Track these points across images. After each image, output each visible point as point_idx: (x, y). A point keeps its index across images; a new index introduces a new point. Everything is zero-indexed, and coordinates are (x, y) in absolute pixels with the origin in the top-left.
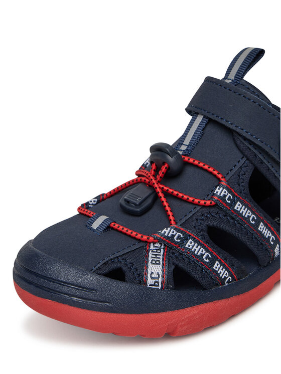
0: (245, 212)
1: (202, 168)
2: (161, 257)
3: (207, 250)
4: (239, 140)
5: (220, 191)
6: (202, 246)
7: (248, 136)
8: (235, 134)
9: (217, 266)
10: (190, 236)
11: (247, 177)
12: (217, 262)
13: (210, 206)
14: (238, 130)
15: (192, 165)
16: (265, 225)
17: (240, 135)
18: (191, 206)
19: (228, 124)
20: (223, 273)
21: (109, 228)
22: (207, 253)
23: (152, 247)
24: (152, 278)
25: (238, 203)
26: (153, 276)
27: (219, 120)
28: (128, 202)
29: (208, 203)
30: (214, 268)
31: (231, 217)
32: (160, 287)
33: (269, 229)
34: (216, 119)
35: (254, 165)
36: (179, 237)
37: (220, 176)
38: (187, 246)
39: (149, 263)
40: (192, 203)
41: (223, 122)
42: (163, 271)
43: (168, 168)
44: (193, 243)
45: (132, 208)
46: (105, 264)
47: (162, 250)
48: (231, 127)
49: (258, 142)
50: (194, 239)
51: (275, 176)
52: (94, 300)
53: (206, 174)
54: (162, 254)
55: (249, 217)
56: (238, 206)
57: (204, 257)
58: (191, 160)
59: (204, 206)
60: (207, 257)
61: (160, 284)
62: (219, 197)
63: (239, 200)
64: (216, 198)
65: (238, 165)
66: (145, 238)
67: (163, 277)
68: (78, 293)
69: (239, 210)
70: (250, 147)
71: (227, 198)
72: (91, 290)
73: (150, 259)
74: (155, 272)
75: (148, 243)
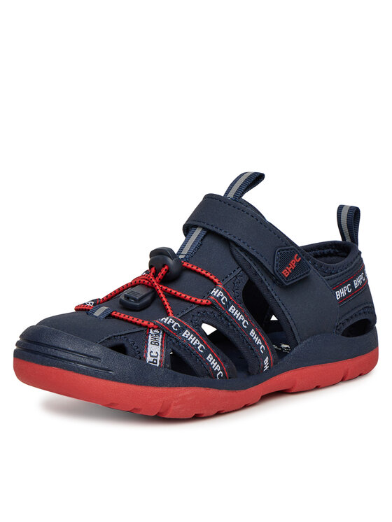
0: (238, 316)
1: (199, 273)
2: (160, 341)
3: (202, 342)
4: (236, 251)
5: (216, 293)
6: (197, 337)
7: (245, 246)
8: (231, 244)
9: (210, 358)
10: (186, 327)
11: (242, 285)
12: (210, 355)
13: (205, 306)
14: (236, 240)
15: (190, 270)
16: (257, 333)
17: (237, 245)
18: (188, 304)
19: (226, 235)
20: (216, 366)
21: (110, 316)
22: (201, 345)
23: (151, 331)
24: (151, 356)
25: (233, 306)
26: (152, 354)
27: (218, 231)
28: (127, 297)
29: (205, 302)
30: (207, 359)
31: (225, 317)
32: (158, 365)
33: (260, 338)
34: (215, 230)
35: (249, 276)
36: (176, 327)
37: (216, 280)
38: (183, 335)
39: (149, 344)
40: (188, 301)
41: (222, 233)
42: (162, 351)
43: (168, 271)
44: (189, 334)
45: (132, 302)
46: (109, 339)
47: (161, 335)
48: (229, 237)
49: (254, 253)
50: (190, 330)
51: (268, 289)
52: (98, 368)
53: (203, 279)
54: (160, 338)
55: (242, 321)
56: (232, 309)
57: (199, 347)
58: (190, 266)
59: (200, 305)
60: (202, 348)
61: (158, 362)
62: (215, 297)
63: (233, 303)
64: (212, 298)
65: (234, 274)
66: (146, 323)
67: (161, 356)
68: (83, 360)
69: (233, 312)
70: (246, 258)
71: (222, 299)
72: (96, 358)
73: (150, 341)
74: (154, 351)
75: (148, 328)
